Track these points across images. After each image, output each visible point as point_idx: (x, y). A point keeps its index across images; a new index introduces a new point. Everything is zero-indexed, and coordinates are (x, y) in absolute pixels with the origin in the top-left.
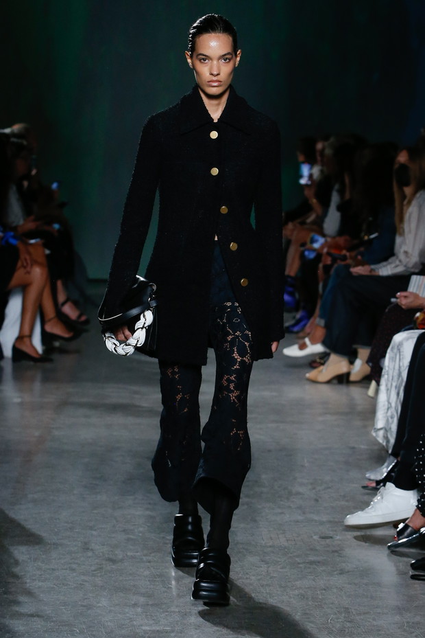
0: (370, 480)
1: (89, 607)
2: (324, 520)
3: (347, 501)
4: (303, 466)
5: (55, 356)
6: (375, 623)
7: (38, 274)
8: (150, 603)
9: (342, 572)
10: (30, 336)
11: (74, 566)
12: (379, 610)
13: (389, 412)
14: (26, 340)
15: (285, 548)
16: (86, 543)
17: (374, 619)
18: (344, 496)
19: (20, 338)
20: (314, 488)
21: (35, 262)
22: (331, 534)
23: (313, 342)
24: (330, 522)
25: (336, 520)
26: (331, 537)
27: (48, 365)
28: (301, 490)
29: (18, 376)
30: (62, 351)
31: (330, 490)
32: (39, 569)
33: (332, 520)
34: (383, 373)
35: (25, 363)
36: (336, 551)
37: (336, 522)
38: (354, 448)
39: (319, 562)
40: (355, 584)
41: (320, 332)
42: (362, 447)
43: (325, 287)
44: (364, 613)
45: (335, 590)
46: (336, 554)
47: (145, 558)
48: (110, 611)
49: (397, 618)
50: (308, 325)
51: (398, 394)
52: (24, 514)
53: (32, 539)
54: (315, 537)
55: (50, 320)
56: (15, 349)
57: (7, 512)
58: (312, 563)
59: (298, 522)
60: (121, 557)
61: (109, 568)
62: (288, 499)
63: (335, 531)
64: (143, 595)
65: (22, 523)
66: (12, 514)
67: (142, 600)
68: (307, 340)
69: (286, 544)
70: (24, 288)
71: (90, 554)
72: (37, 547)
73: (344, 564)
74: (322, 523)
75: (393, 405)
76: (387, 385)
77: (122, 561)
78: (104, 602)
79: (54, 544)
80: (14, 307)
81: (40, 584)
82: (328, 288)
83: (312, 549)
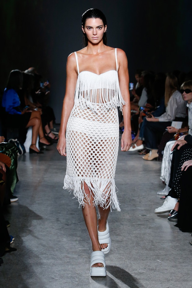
0: (159, 195)
1: (59, 241)
2: (143, 209)
3: (151, 202)
4: (135, 190)
5: (44, 151)
6: (162, 246)
7: (37, 122)
8: (81, 240)
9: (150, 228)
10: (35, 144)
11: (54, 227)
12: (163, 241)
13: (166, 170)
14: (34, 146)
15: (129, 219)
16: (57, 219)
17: (162, 245)
18: (150, 201)
19: (32, 145)
20: (139, 198)
21: (36, 118)
22: (145, 214)
23: (138, 145)
24: (145, 210)
25: (147, 209)
26: (146, 215)
27: (42, 155)
28: (134, 198)
29: (32, 159)
30: (47, 150)
31: (145, 198)
32: (41, 228)
33: (146, 209)
34: (163, 156)
35: (34, 154)
36: (148, 220)
37: (147, 210)
38: (152, 183)
39: (141, 224)
40: (155, 232)
41: (140, 142)
42: (156, 183)
43: (141, 126)
44: (158, 243)
45: (148, 234)
46: (148, 221)
47: (79, 224)
48: (67, 243)
49: (170, 244)
50: (135, 139)
51: (169, 163)
52: (35, 208)
53: (38, 217)
54: (140, 215)
55: (42, 138)
56: (30, 149)
57: (29, 207)
58: (139, 225)
59: (134, 210)
60: (70, 223)
61: (66, 227)
62: (130, 202)
63: (147, 213)
64: (79, 237)
65: (34, 211)
66: (30, 208)
67: (78, 238)
68: (135, 145)
69: (129, 218)
70: (33, 127)
71: (59, 222)
72: (40, 220)
73: (151, 225)
74: (142, 210)
75: (167, 167)
76: (165, 161)
77: (71, 225)
78: (65, 240)
79: (46, 219)
80: (29, 134)
81: (41, 233)
82: (142, 126)
83: (139, 220)
